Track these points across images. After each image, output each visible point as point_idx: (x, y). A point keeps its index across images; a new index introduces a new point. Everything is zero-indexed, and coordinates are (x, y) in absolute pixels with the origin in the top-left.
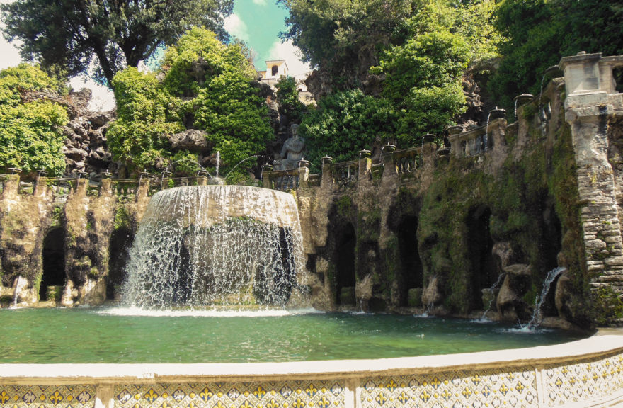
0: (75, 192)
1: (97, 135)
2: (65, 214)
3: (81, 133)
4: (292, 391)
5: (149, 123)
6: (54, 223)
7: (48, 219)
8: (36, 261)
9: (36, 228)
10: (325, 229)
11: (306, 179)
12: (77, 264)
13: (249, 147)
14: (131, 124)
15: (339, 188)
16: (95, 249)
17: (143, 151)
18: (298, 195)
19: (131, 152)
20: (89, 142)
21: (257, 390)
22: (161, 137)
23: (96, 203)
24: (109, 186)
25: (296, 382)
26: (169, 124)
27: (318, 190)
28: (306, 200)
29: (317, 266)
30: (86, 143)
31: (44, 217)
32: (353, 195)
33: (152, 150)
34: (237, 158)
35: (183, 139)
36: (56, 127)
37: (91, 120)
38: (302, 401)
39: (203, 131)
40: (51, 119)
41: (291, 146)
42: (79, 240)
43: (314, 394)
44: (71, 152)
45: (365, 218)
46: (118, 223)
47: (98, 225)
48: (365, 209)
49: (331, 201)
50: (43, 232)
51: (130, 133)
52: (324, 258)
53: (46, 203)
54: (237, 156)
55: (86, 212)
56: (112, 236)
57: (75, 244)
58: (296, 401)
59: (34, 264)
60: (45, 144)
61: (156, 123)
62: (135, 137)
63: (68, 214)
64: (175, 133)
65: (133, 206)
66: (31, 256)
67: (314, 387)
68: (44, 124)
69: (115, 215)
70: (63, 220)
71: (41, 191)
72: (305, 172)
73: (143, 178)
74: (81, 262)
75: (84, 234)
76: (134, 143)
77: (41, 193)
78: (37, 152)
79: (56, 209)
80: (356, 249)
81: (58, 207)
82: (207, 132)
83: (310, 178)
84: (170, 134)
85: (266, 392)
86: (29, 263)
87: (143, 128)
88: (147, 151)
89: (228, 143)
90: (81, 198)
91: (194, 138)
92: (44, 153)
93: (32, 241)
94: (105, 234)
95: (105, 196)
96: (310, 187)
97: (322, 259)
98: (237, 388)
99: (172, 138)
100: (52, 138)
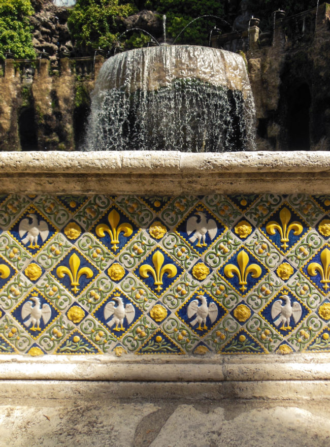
0: (39, 72)
1: (64, 29)
2: (32, 94)
3: (49, 27)
4: (221, 229)
5: (103, 7)
6: (25, 103)
7: (18, 99)
8: (13, 137)
9: (10, 108)
10: (277, 91)
11: (256, 40)
12: (48, 139)
13: (199, 23)
14: (87, 9)
15: (293, 45)
16: (60, 125)
17: (100, 36)
18: (248, 58)
19: (91, 38)
20: (58, 36)
21: (104, 221)
22: (115, 20)
23: (58, 83)
24: (67, 65)
25: (235, 198)
26: (122, 7)
27: (270, 50)
28: (255, 62)
29: (269, 131)
30: (55, 38)
31: (15, 97)
32: (309, 50)
33: (109, 34)
34: (188, 35)
35: (136, 21)
36: (23, 16)
37: (57, 14)
38: (252, 260)
39: (155, 12)
40: (16, 8)
41: (241, 23)
42: (47, 117)
43: (293, 239)
44: (43, 45)
45: (322, 74)
46: (79, 100)
47: (61, 103)
48: (323, 63)
49: (283, 60)
50: (16, 111)
51: (87, 18)
52: (276, 122)
53: (15, 84)
54: (188, 33)
55: (50, 91)
56: (74, 113)
57: (43, 122)
58: (235, 261)
59: (12, 141)
60: (15, 34)
61: (110, 6)
62: (92, 22)
63: (35, 94)
64: (129, 16)
65: (91, 83)
66: (9, 133)
67: (294, 218)
68: (11, 13)
69: (75, 93)
70: (32, 100)
71: (9, 73)
72: (255, 31)
73: (97, 54)
74: (51, 138)
75: (50, 111)
76: (92, 28)
77: (10, 75)
78: (9, 41)
79: (24, 89)
80: (311, 110)
81: (26, 88)
82: (158, 12)
83: (261, 38)
84: (124, 16)
85: (135, 229)
86: (9, 139)
87: (98, 12)
88: (104, 35)
89: (179, 19)
90: (45, 78)
91: (146, 18)
92: (14, 42)
93: (7, 119)
94: (68, 111)
95: (65, 75)
96: (260, 48)
97: (274, 123)
98: (41, 212)
99: (126, 20)
100: (20, 27)
